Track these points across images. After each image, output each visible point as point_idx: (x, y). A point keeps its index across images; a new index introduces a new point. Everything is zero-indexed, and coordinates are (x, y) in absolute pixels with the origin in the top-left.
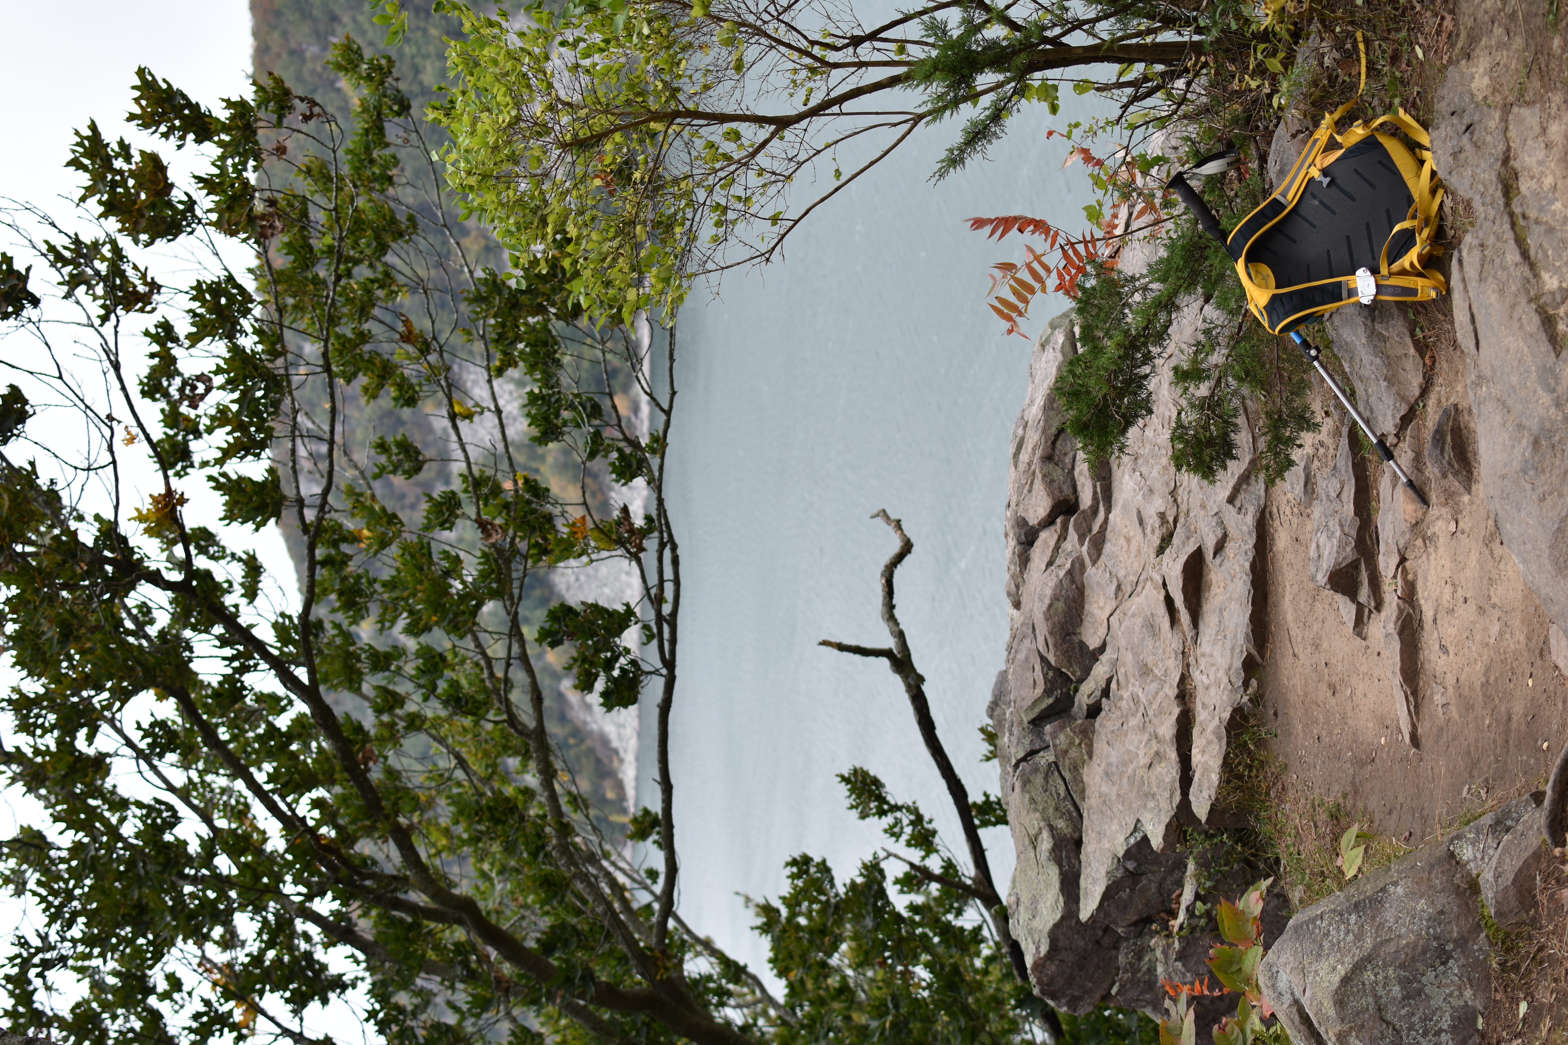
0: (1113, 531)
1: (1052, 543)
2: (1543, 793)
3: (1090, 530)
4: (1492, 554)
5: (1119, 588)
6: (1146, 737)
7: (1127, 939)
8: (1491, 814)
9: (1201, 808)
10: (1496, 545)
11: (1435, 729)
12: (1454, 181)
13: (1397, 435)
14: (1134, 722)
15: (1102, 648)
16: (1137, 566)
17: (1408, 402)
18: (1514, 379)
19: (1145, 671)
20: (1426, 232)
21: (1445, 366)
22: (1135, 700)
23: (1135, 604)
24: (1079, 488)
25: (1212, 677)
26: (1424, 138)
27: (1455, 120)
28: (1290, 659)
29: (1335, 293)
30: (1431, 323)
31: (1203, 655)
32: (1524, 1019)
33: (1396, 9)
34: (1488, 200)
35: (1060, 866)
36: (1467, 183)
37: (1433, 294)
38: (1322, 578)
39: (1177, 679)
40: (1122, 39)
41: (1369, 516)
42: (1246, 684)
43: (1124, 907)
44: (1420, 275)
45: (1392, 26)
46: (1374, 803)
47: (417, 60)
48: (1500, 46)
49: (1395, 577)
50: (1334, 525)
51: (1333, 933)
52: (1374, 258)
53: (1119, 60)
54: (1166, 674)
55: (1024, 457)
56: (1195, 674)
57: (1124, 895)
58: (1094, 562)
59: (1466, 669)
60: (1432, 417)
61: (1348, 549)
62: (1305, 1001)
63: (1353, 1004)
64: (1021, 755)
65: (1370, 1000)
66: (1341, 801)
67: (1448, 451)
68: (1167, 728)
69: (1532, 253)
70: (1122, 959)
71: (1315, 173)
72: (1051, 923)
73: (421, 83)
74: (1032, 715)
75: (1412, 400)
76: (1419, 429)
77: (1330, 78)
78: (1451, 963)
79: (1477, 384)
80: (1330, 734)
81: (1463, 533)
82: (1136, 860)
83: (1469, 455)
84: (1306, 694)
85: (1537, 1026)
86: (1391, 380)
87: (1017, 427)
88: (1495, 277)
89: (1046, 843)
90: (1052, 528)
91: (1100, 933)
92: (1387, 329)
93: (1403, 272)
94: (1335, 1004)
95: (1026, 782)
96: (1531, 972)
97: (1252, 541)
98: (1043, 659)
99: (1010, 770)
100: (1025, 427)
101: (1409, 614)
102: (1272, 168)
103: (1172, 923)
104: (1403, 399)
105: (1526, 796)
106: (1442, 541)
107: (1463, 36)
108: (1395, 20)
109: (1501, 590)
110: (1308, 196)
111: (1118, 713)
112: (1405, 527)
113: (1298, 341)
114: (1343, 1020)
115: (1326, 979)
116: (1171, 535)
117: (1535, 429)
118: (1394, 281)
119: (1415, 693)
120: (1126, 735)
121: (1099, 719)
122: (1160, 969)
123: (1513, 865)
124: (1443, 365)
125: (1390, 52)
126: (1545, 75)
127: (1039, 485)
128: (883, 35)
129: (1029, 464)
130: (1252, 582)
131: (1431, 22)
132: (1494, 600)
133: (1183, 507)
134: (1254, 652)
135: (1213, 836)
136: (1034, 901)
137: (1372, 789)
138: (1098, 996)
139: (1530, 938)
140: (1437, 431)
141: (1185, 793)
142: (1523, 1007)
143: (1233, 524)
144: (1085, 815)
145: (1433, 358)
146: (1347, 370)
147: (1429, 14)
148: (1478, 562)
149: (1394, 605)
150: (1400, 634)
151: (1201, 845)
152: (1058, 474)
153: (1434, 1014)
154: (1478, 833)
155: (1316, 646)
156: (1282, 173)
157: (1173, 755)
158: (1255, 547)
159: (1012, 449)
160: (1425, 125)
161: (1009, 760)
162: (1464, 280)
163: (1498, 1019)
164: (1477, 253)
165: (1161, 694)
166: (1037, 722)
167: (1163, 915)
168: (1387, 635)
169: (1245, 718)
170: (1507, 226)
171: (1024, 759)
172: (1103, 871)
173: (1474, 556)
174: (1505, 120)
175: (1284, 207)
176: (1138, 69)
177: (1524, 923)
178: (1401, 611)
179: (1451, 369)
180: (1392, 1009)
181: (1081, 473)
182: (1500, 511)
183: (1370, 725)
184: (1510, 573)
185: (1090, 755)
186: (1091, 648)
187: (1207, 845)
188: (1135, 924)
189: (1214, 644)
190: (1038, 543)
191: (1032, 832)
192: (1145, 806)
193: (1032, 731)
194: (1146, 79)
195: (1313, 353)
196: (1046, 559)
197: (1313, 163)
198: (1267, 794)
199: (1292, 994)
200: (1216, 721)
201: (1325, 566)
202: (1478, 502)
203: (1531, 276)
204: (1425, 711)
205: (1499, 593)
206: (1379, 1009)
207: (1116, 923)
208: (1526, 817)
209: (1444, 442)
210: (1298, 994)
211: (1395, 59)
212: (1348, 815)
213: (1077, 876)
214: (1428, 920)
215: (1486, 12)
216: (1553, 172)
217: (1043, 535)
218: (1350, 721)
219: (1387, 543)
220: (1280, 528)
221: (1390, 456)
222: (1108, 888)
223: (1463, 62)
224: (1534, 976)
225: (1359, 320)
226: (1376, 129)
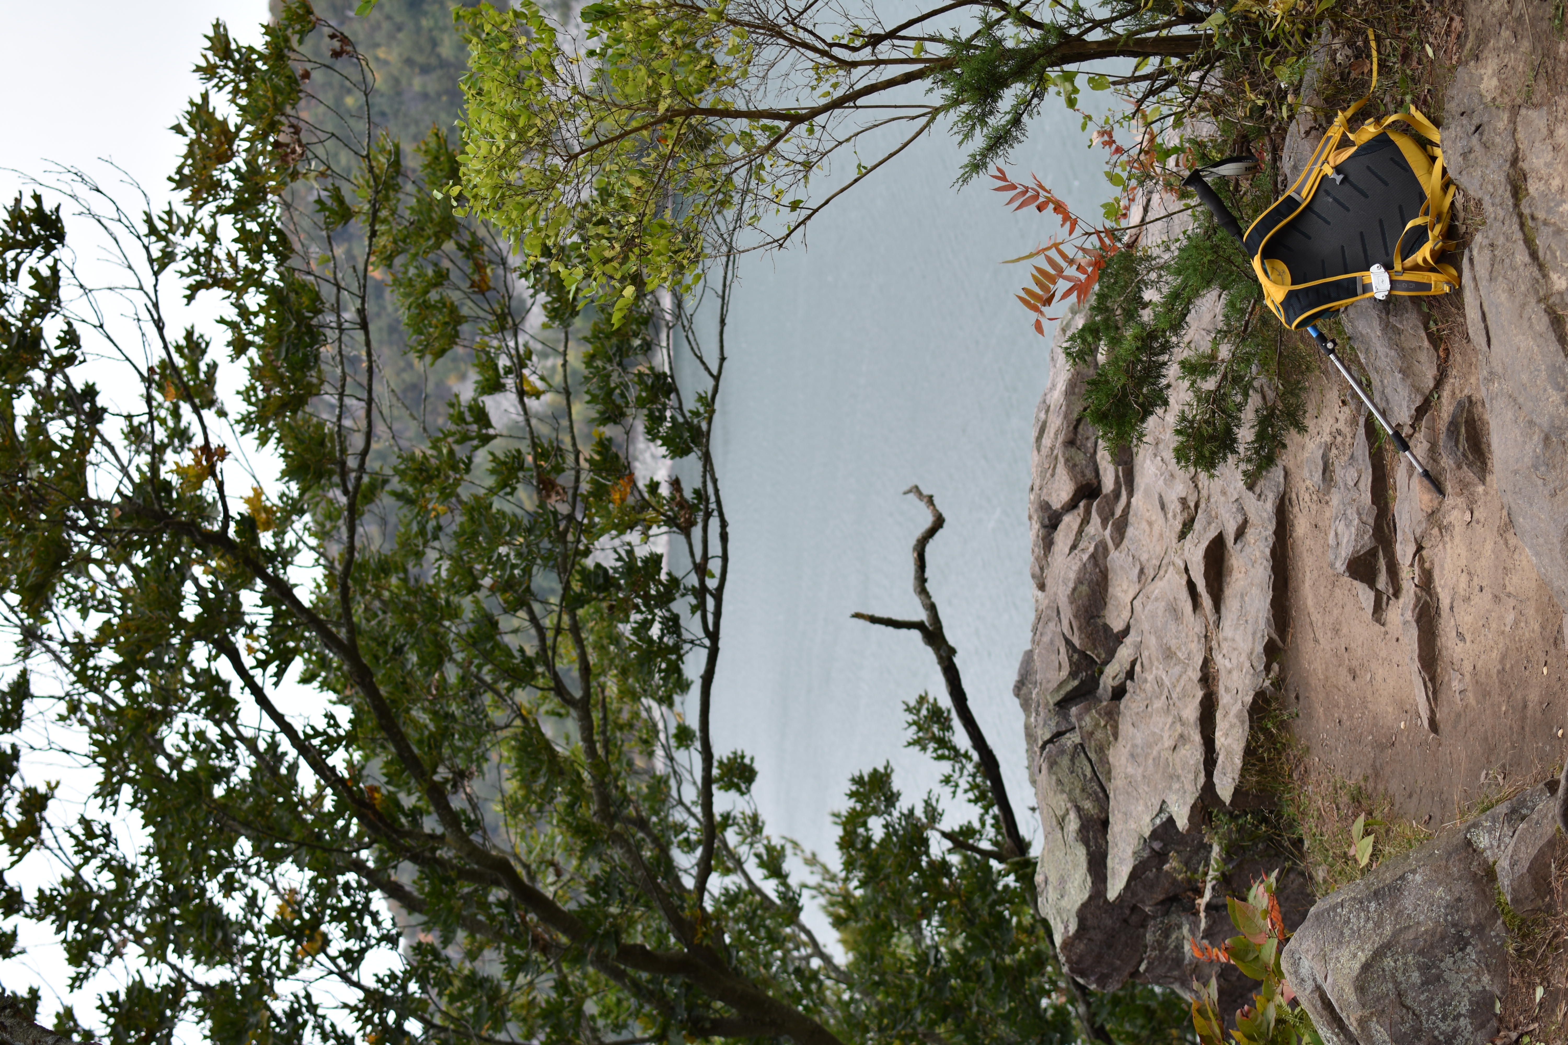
0: (1136, 515)
1: (1075, 526)
2: (1557, 782)
3: (1113, 514)
4: (1506, 544)
5: (1142, 571)
6: (1170, 720)
7: (1154, 918)
8: (1507, 803)
9: (1225, 789)
10: (1509, 535)
11: (1453, 715)
12: (1463, 180)
13: (1412, 426)
14: (1159, 704)
15: (1126, 631)
16: (1159, 550)
17: (1423, 394)
18: (1524, 377)
19: (1169, 654)
20: (1438, 228)
21: (1459, 358)
22: (1159, 683)
23: (1158, 588)
24: (1101, 472)
25: (1234, 661)
26: (1435, 135)
27: (1465, 120)
28: (1311, 644)
29: (1350, 289)
30: (1444, 316)
31: (1225, 639)
32: (1541, 1004)
33: (1406, 7)
34: (1497, 200)
35: (1088, 846)
36: (1476, 183)
37: (1447, 289)
38: (1341, 566)
39: (1200, 662)
40: (1138, 32)
41: (1386, 504)
42: (1268, 668)
43: (1150, 886)
44: (1432, 270)
45: (1402, 24)
46: (1394, 786)
47: (435, 33)
48: (1508, 48)
49: (1412, 565)
50: (1352, 513)
51: (1353, 920)
52: (1387, 254)
53: (1134, 54)
54: (1189, 657)
55: (1047, 441)
56: (1218, 658)
57: (1151, 874)
58: (1117, 546)
59: (1483, 657)
60: (1446, 408)
61: (1366, 537)
62: (1327, 987)
63: (1374, 989)
64: (1047, 736)
65: (1390, 986)
66: (1362, 783)
67: (1463, 443)
68: (1191, 711)
69: (1541, 254)
70: (1149, 937)
71: (1328, 170)
72: (1079, 903)
73: (439, 56)
74: (1058, 698)
75: (1427, 392)
76: (1434, 420)
77: (1342, 74)
78: (1469, 949)
79: (1489, 380)
80: (1351, 717)
81: (1478, 522)
82: (1162, 840)
83: (1484, 446)
84: (1327, 678)
85: (1553, 1011)
86: (1406, 372)
87: (1040, 411)
88: (1505, 277)
89: (1073, 824)
90: (1076, 512)
91: (1127, 912)
92: (1401, 322)
93: (1416, 268)
94: (1356, 989)
95: (1053, 764)
96: (1547, 957)
97: (1272, 527)
98: (1068, 642)
99: (1037, 749)
100: (1047, 411)
101: (1426, 602)
102: (1286, 165)
103: (1198, 901)
104: (1418, 390)
105: (1541, 785)
106: (1458, 530)
107: (1471, 37)
108: (1405, 18)
109: (1515, 579)
110: (1322, 193)
111: (1143, 695)
112: (1421, 516)
113: (1314, 335)
114: (1364, 1006)
115: (1347, 965)
116: (1193, 520)
117: (1546, 426)
118: (1408, 277)
119: (1433, 679)
120: (1151, 717)
121: (1123, 701)
122: (1187, 947)
123: (1528, 853)
124: (1457, 358)
125: (1401, 50)
126: (1551, 78)
127: (1061, 470)
128: (901, 33)
129: (1052, 449)
130: (1273, 568)
131: (1440, 22)
132: (1510, 589)
133: (1204, 493)
134: (1275, 636)
135: (1237, 817)
136: (1062, 881)
137: (1393, 772)
138: (1126, 973)
139: (1546, 924)
140: (1451, 423)
141: (1209, 774)
142: (1540, 992)
143: (1253, 510)
144: (1111, 796)
145: (1447, 350)
146: (1363, 361)
147: (1438, 14)
148: (1493, 551)
149: (1412, 592)
150: (1418, 621)
151: (1225, 826)
152: (1080, 458)
153: (1452, 999)
154: (1494, 821)
155: (1337, 631)
156: (1296, 168)
157: (1197, 737)
158: (1275, 533)
159: (1034, 433)
160: (1437, 123)
161: (1036, 741)
162: (1475, 279)
163: (1515, 1003)
164: (1487, 253)
165: (1184, 677)
166: (1063, 704)
167: (1189, 893)
168: (1405, 623)
169: (1267, 702)
170: (1516, 227)
171: (1050, 741)
172: (1130, 851)
173: (1489, 546)
174: (1513, 121)
175: (1298, 204)
176: (1153, 63)
177: (1540, 909)
178: (1418, 599)
179: (1464, 361)
180: (1412, 994)
181: (1103, 457)
182: (1513, 505)
183: (1390, 709)
184: (1524, 562)
185: (1116, 736)
186: (1115, 630)
187: (1233, 826)
188: (1162, 903)
189: (1236, 629)
190: (1062, 527)
191: (1060, 813)
192: (1170, 788)
193: (1057, 713)
194: (1161, 72)
195: (1330, 345)
196: (1070, 543)
197: (1326, 161)
198: (1290, 776)
199: (1314, 980)
200: (1239, 705)
201: (1343, 554)
202: (1492, 492)
203: (1539, 277)
204: (1442, 697)
205: (1514, 583)
206: (1399, 995)
207: (1143, 902)
208: (1540, 806)
209: (1458, 434)
210: (1320, 981)
211: (1406, 57)
212: (1369, 797)
213: (1105, 856)
214: (1446, 907)
215: (1494, 14)
216: (1560, 174)
217: (1067, 519)
218: (1370, 706)
219: (1404, 532)
220: (1299, 515)
221: (1406, 447)
222: (1135, 868)
223: (1472, 63)
224: (1550, 961)
225: (1374, 313)
226: (1389, 126)
